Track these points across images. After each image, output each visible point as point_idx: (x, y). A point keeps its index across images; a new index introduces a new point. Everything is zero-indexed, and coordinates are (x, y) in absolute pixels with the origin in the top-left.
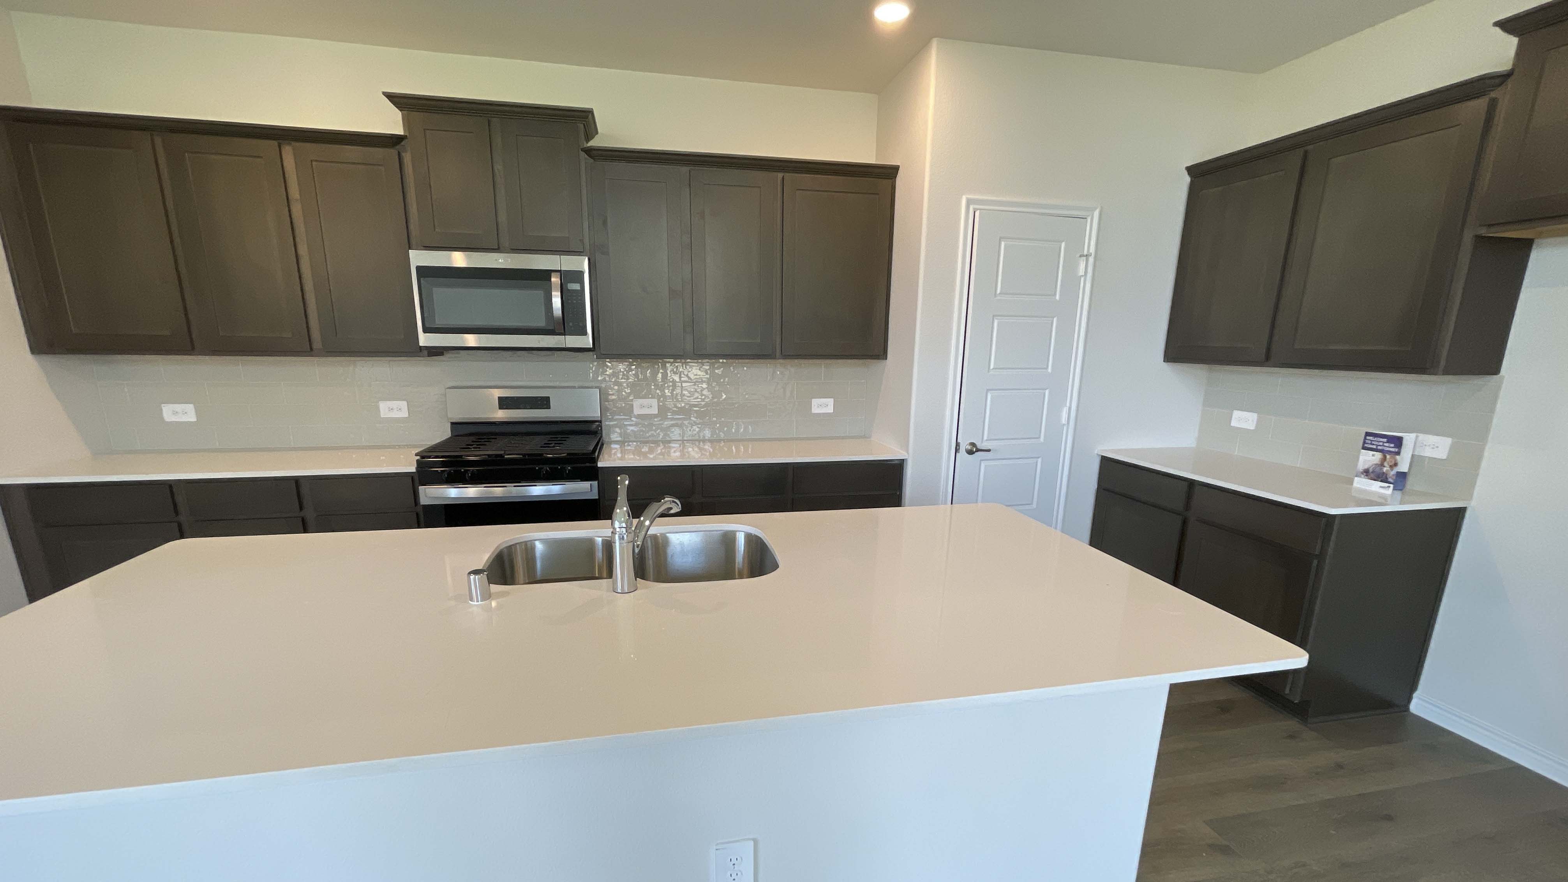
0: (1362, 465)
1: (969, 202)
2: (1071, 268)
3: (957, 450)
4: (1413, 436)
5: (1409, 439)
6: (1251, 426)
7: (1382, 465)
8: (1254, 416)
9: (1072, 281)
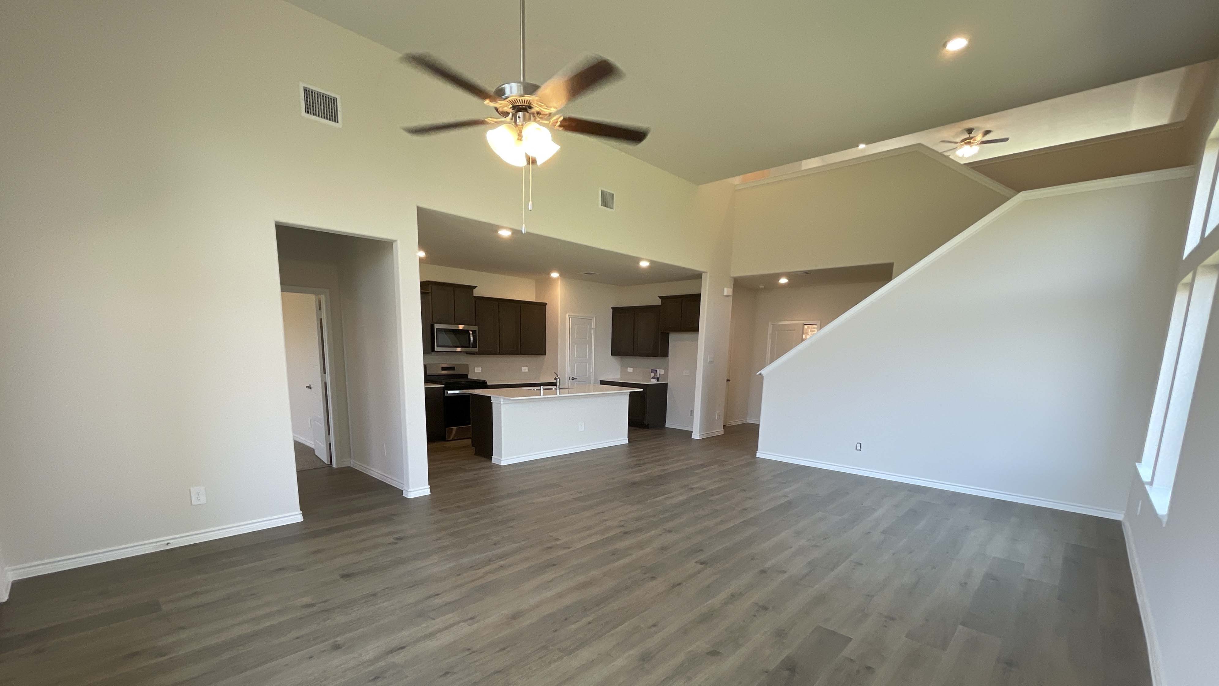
0: (652, 376)
1: (568, 315)
2: (590, 332)
3: (569, 379)
4: (659, 370)
5: (658, 370)
6: (632, 371)
7: (654, 376)
8: (632, 368)
9: (590, 334)
